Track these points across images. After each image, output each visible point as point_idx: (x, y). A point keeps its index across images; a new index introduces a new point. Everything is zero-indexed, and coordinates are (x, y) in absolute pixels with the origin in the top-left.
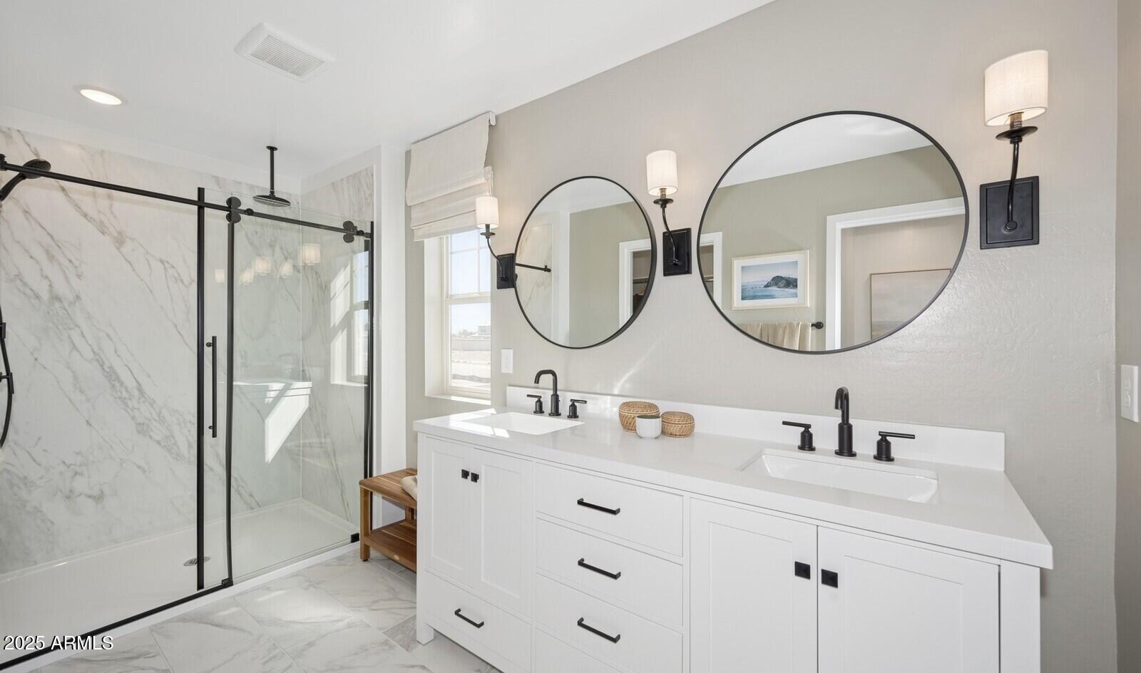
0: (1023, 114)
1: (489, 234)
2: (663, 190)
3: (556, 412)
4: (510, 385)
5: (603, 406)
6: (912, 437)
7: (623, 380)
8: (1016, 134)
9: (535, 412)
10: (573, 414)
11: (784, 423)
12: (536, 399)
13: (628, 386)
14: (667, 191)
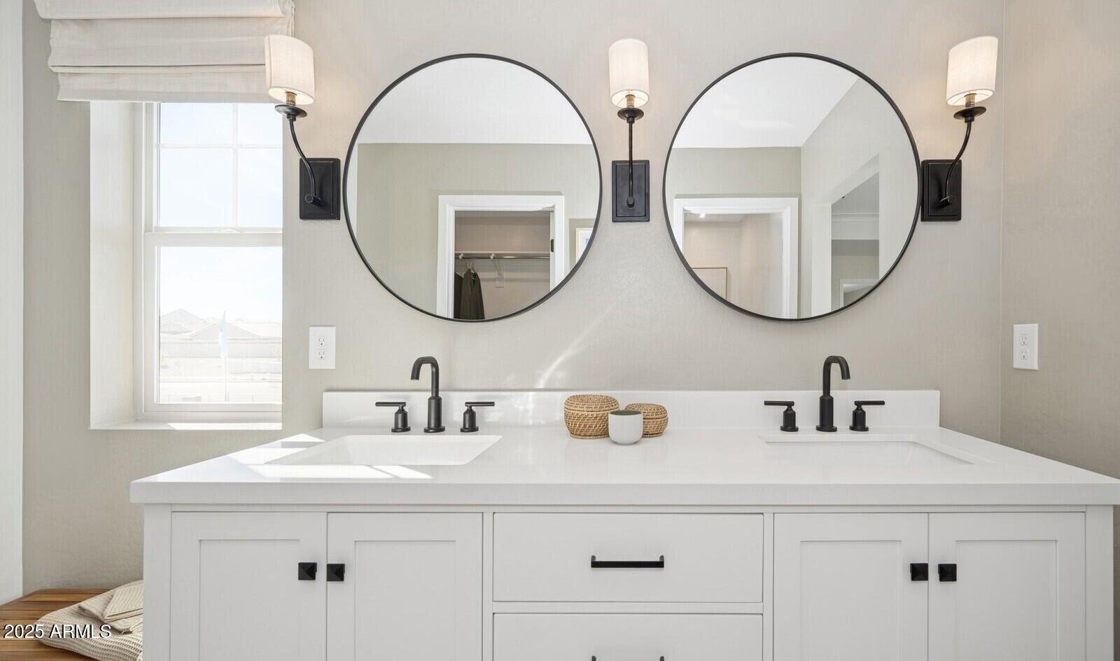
0: (976, 96)
1: (294, 113)
2: (630, 97)
3: (436, 426)
4: (328, 390)
5: (521, 408)
6: (882, 403)
7: (554, 366)
8: (969, 114)
9: (395, 430)
10: (470, 425)
11: (767, 403)
12: (396, 409)
13: (561, 375)
14: (635, 99)
